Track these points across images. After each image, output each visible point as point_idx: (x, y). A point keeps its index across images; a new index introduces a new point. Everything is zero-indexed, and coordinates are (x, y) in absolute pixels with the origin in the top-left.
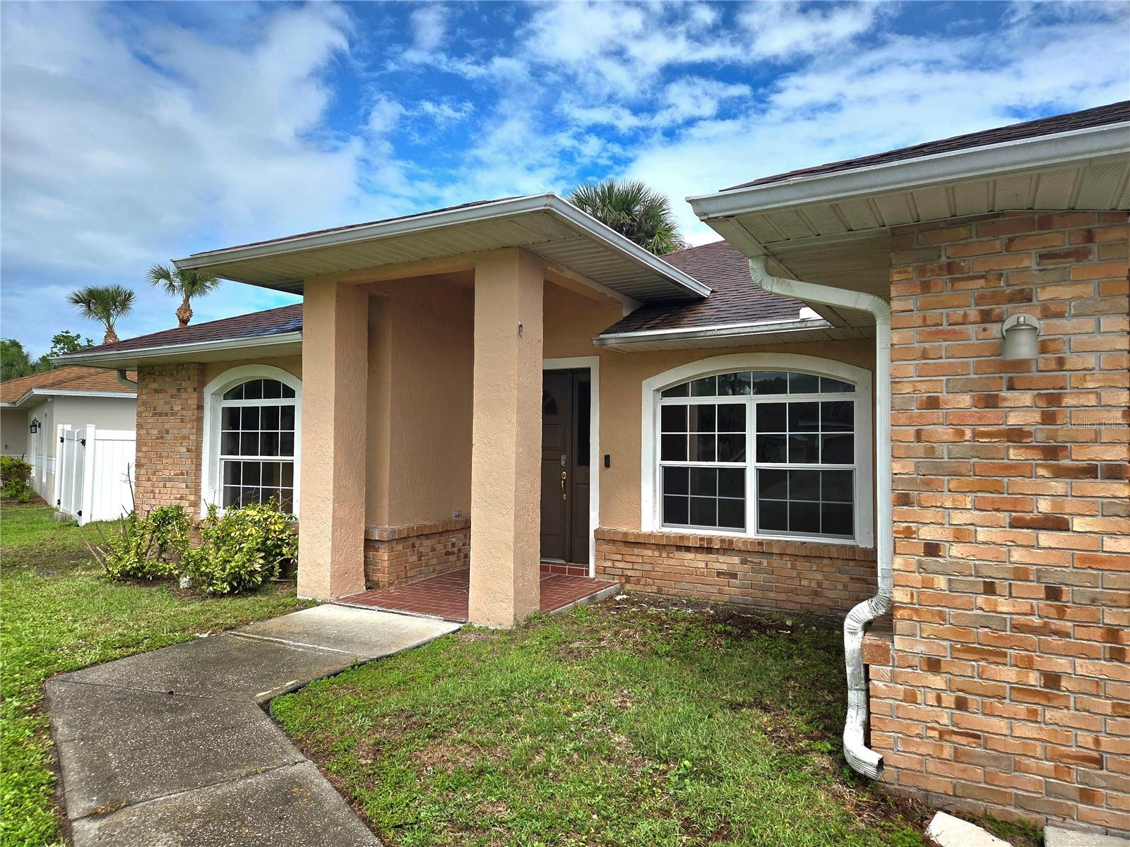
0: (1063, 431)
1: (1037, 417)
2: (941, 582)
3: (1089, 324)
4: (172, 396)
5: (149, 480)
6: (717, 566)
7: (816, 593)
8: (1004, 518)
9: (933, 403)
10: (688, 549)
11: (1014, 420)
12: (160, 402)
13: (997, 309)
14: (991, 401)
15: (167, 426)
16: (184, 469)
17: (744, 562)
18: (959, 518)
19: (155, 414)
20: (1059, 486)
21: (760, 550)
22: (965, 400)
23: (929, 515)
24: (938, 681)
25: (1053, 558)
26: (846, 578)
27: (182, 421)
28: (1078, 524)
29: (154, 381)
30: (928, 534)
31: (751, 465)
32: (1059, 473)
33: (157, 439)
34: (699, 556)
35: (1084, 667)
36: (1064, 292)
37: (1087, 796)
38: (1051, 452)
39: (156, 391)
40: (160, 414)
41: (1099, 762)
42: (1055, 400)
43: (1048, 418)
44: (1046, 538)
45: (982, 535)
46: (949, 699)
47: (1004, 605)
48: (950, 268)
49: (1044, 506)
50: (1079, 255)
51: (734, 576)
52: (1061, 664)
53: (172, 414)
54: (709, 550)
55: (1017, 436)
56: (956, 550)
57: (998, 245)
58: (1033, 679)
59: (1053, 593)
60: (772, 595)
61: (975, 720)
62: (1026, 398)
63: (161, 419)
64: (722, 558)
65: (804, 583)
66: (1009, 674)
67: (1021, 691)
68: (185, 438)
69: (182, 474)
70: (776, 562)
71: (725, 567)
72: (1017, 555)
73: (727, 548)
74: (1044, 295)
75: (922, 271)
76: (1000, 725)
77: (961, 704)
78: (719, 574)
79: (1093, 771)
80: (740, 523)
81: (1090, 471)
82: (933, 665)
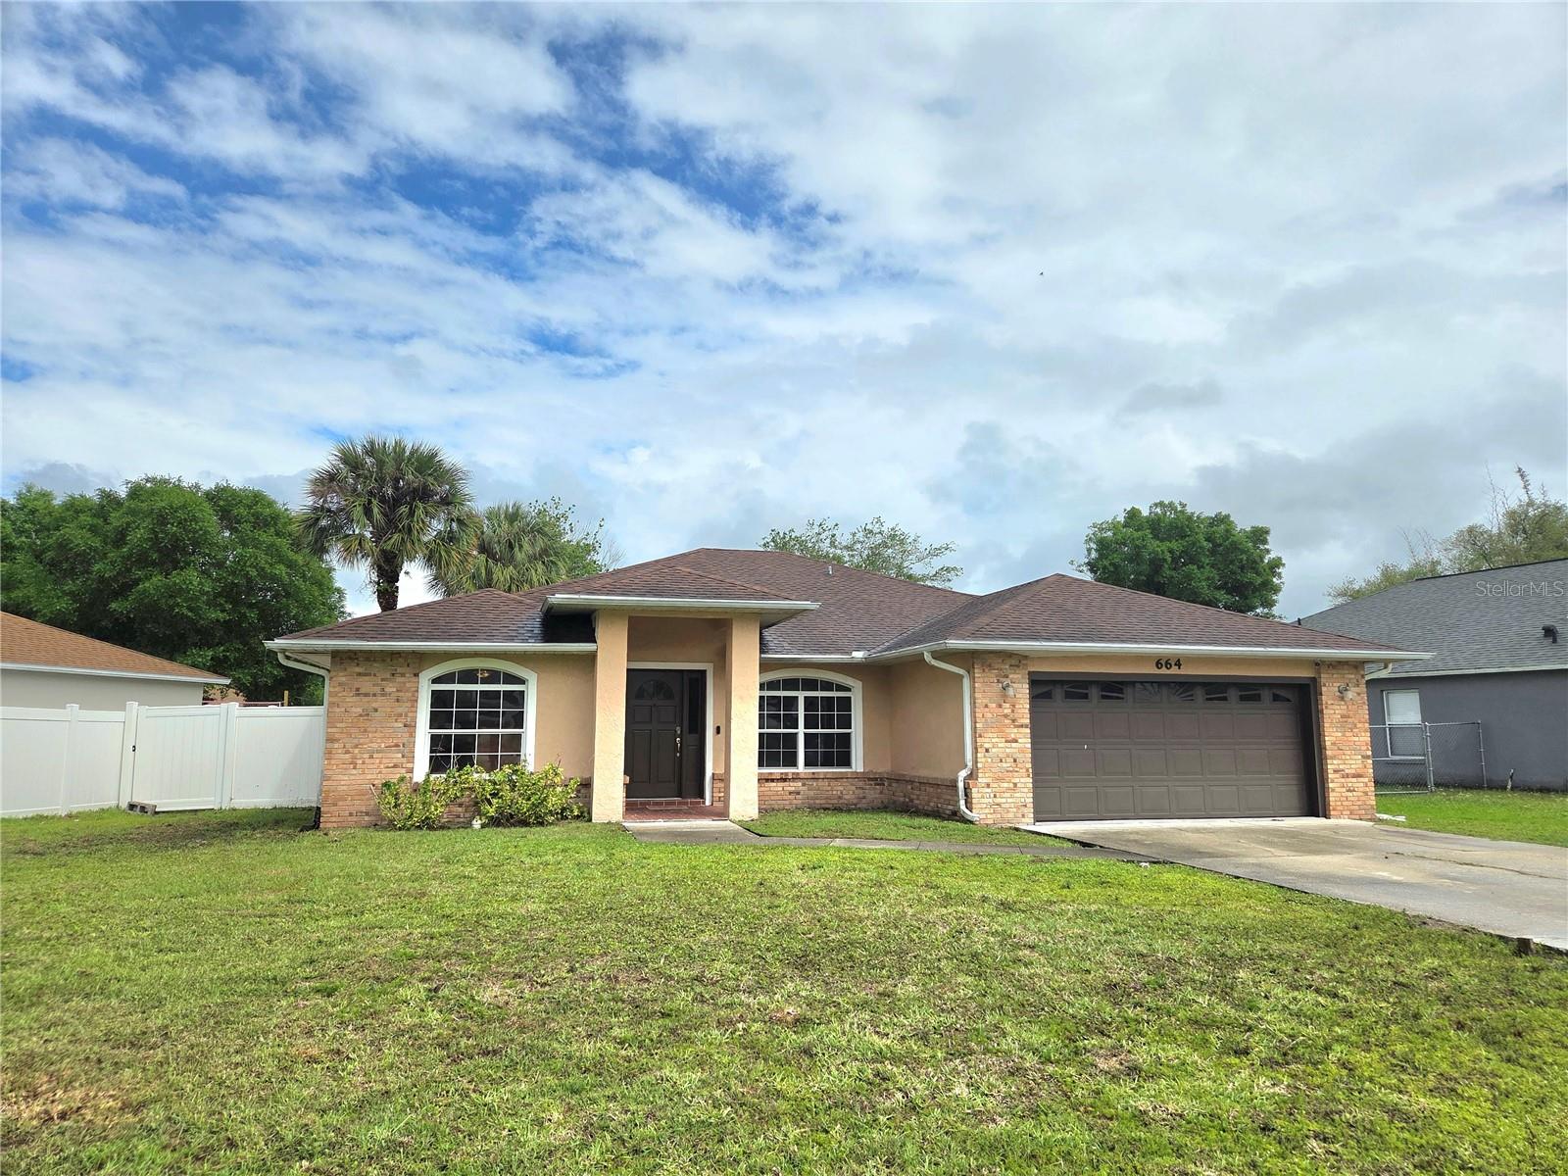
0: (1016, 715)
1: (1010, 711)
2: (989, 760)
3: (1020, 685)
4: (382, 680)
5: (347, 752)
6: (789, 789)
7: (840, 798)
8: (1004, 740)
9: (986, 706)
10: (773, 780)
11: (1006, 711)
12: (366, 685)
13: (1001, 679)
14: (1000, 706)
15: (374, 705)
16: (400, 742)
17: (804, 785)
18: (993, 740)
19: (358, 695)
20: (1015, 730)
21: (815, 778)
22: (994, 705)
23: (987, 740)
24: (989, 790)
25: (1015, 750)
26: (854, 788)
27: (398, 701)
28: (1020, 741)
29: (358, 665)
30: (987, 746)
31: (801, 731)
32: (1016, 726)
33: (361, 715)
34: (779, 784)
35: (1022, 780)
36: (1016, 676)
37: (1023, 816)
38: (1014, 721)
39: (359, 674)
40: (366, 695)
41: (1025, 806)
42: (1014, 706)
43: (1013, 711)
44: (1014, 745)
45: (1000, 745)
46: (992, 796)
47: (1004, 765)
48: (990, 666)
49: (1013, 736)
50: (1018, 666)
51: (798, 793)
52: (1017, 780)
53: (383, 695)
54: (785, 780)
55: (1006, 716)
56: (994, 750)
57: (1000, 661)
58: (1011, 785)
59: (1015, 761)
60: (817, 802)
61: (998, 800)
62: (1008, 705)
63: (366, 699)
64: (791, 784)
65: (834, 792)
66: (1006, 785)
67: (1009, 789)
68: (401, 715)
69: (397, 746)
70: (820, 783)
71: (793, 789)
72: (1008, 750)
73: (796, 778)
74: (1011, 676)
75: (983, 666)
76: (1004, 800)
77: (995, 796)
78: (790, 793)
79: (1023, 808)
80: (794, 764)
81: (1022, 726)
82: (988, 786)
